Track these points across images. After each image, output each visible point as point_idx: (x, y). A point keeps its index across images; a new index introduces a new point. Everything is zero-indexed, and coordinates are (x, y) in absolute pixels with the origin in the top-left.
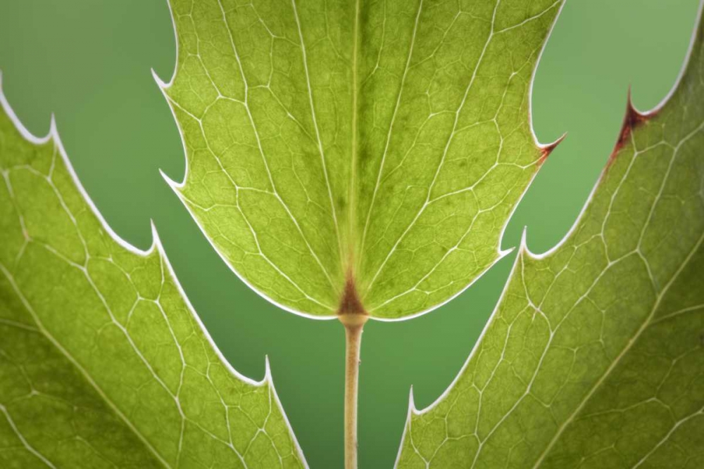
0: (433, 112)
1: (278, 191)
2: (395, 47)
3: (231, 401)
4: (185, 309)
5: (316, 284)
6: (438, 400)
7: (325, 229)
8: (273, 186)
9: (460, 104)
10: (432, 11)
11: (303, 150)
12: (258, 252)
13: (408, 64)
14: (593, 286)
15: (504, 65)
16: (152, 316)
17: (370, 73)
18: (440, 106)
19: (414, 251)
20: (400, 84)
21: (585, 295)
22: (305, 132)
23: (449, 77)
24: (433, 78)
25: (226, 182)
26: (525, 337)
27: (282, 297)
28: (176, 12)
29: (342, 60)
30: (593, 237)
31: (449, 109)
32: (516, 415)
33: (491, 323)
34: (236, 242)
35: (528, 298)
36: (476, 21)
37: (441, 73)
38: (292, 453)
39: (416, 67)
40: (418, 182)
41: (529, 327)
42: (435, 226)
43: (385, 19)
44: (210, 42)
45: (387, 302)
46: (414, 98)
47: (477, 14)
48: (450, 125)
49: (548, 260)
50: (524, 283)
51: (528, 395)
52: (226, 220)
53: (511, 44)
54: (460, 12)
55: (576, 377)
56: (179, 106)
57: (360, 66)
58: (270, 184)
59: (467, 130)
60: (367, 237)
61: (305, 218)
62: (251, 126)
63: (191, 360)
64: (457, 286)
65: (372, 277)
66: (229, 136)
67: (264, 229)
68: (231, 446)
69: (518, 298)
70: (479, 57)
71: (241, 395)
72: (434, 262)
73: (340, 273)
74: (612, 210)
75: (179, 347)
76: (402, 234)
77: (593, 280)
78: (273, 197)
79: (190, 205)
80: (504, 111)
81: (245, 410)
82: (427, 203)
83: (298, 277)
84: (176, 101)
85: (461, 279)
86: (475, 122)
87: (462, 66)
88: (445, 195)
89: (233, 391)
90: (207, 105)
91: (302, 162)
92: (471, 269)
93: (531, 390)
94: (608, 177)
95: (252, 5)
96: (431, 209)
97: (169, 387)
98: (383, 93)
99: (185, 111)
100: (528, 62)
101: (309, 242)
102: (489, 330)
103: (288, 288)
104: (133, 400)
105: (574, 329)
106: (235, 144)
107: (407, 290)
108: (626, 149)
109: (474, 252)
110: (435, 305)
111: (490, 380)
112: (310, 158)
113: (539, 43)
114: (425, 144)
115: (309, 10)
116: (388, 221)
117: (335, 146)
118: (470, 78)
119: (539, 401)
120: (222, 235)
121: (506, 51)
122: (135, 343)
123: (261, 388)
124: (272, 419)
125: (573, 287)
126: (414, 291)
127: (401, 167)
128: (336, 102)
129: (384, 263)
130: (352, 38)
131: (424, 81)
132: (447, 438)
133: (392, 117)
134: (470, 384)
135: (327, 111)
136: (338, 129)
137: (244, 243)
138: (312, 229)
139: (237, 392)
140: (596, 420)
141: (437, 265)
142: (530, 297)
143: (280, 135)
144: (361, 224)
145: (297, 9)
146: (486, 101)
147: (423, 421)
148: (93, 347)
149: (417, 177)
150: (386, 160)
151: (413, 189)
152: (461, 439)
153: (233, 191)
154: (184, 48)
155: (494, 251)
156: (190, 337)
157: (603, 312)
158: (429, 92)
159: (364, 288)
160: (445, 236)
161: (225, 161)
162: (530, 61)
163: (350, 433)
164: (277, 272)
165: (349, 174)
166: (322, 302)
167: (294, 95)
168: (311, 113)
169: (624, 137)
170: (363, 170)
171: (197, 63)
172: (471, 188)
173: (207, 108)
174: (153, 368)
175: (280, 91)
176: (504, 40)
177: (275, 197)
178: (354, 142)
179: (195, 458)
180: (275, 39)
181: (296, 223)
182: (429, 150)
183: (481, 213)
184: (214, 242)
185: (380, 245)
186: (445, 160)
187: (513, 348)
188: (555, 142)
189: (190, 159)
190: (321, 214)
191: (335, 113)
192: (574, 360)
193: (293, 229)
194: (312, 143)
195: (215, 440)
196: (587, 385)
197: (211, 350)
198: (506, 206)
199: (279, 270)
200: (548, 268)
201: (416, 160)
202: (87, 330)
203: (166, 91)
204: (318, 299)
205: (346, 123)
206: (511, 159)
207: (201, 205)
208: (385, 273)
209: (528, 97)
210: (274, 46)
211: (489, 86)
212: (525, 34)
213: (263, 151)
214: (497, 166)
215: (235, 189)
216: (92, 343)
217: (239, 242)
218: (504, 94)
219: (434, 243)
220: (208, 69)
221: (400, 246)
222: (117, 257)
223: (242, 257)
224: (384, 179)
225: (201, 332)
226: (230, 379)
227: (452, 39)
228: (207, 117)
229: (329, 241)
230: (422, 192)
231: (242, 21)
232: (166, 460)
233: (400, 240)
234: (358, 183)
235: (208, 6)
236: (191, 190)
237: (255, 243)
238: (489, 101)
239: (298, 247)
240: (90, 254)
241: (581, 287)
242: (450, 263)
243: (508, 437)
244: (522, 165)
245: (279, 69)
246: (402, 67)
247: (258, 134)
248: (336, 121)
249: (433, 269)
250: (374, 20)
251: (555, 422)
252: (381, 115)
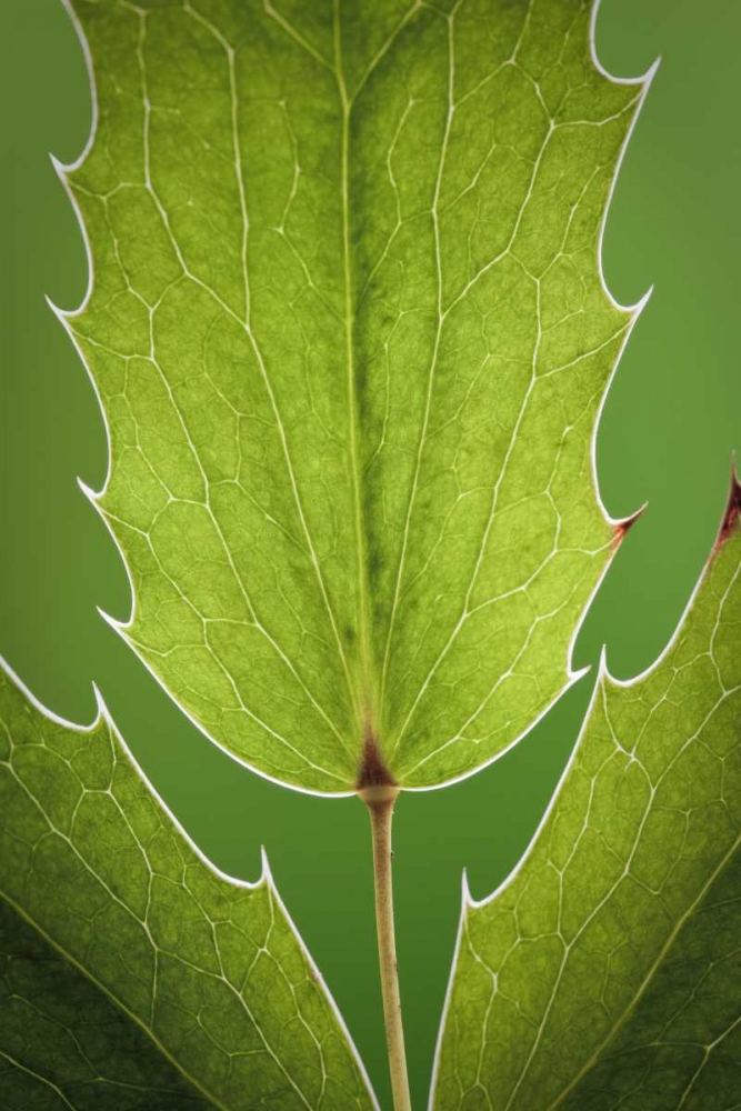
0: (464, 491)
1: (261, 622)
2: (406, 413)
3: (219, 915)
4: (147, 796)
5: (323, 746)
6: (503, 887)
7: (328, 670)
8: (253, 614)
9: (498, 477)
10: (452, 359)
11: (290, 564)
12: (240, 706)
13: (424, 433)
14: (704, 724)
15: (554, 418)
16: (104, 813)
17: (374, 452)
18: (472, 482)
19: (452, 685)
20: (416, 461)
21: (695, 737)
22: (292, 539)
23: (482, 443)
24: (460, 446)
25: (188, 614)
26: (616, 795)
27: (278, 768)
28: (104, 393)
29: (335, 442)
30: (698, 656)
31: (484, 485)
32: (613, 906)
33: (568, 776)
34: (208, 696)
35: (615, 740)
36: (512, 365)
37: (470, 438)
38: (308, 978)
39: (436, 436)
40: (451, 589)
41: (620, 781)
42: (477, 646)
43: (389, 378)
44: (153, 428)
45: (422, 762)
46: (435, 477)
47: (512, 354)
48: (486, 506)
49: (639, 688)
50: (608, 720)
51: (627, 877)
52: (192, 667)
53: (561, 390)
54: (489, 355)
55: (692, 851)
56: (118, 520)
57: (360, 446)
58: (249, 613)
59: (511, 509)
60: (388, 675)
61: (301, 656)
62: (217, 536)
63: (160, 865)
64: (515, 727)
65: (400, 730)
66: (188, 550)
67: (245, 674)
68: (224, 978)
69: (601, 740)
70: (519, 412)
71: (232, 904)
72: (482, 695)
73: (355, 732)
74: (721, 620)
75: (143, 851)
76: (434, 663)
77: (704, 715)
78: (254, 631)
79: (142, 650)
80: (559, 479)
81: (238, 925)
82: (465, 615)
83: (297, 738)
84: (113, 514)
85: (521, 717)
86: (522, 497)
87: (498, 425)
88: (488, 602)
89: (220, 901)
90: (156, 512)
91: (290, 579)
92: (533, 702)
93: (630, 871)
94: (712, 574)
95: (206, 375)
96: (471, 624)
97: (133, 909)
98: (393, 477)
99: (126, 524)
100: (586, 411)
101: (309, 689)
102: (565, 786)
103: (285, 755)
104: (86, 936)
105: (683, 784)
106: (197, 562)
107: (448, 741)
108: (734, 538)
109: (534, 677)
110: (488, 758)
111: (572, 855)
112: (300, 574)
113: (600, 386)
114: (456, 536)
115: (285, 378)
116: (414, 649)
117: (335, 557)
118: (510, 440)
119: (644, 885)
120: (188, 687)
121: (556, 400)
122: (83, 857)
123: (257, 891)
124: (276, 933)
125: (677, 725)
126: (458, 741)
127: (425, 573)
128: (331, 499)
129: (415, 706)
130: (346, 411)
131: (447, 451)
132: (519, 940)
133: (408, 507)
134: (545, 863)
135: (319, 510)
136: (336, 534)
137: (220, 695)
138: (311, 671)
139: (226, 901)
140: (726, 910)
141: (486, 700)
142: (617, 738)
143: (258, 545)
144: (379, 659)
145: (269, 377)
146: (534, 468)
147: (483, 915)
148: (28, 871)
149: (449, 581)
150: (405, 566)
151: (445, 600)
152: (539, 940)
153: (198, 625)
154: (119, 439)
155: (562, 674)
156: (156, 834)
157: (723, 759)
158: (456, 466)
159: (389, 747)
160: (494, 658)
161: (186, 585)
162: (590, 409)
163: (386, 950)
164: (268, 733)
165: (358, 593)
166: (335, 772)
167: (272, 490)
168: (297, 514)
169: (730, 522)
170: (375, 584)
171: (137, 457)
172: (523, 588)
173: (156, 516)
174: (110, 887)
175: (253, 486)
176: (551, 385)
177: (258, 630)
178: (361, 550)
179: (176, 1005)
180: (241, 418)
181: (288, 663)
182: (462, 544)
183: (540, 622)
184: (179, 699)
185: (407, 683)
186: (484, 554)
187: (600, 810)
188: (634, 516)
189: (137, 587)
190: (323, 649)
191: (332, 512)
192: (688, 828)
193: (284, 673)
194: (303, 554)
195: (200, 974)
196: (707, 863)
197: (187, 847)
198: (574, 608)
199: (270, 730)
200: (640, 699)
201: (446, 558)
202: (18, 848)
203: (98, 502)
204: (327, 768)
205: (347, 524)
206: (574, 542)
207: (157, 649)
208: (416, 721)
209: (590, 458)
210: (240, 427)
211: (535, 449)
212: (579, 376)
213: (237, 568)
214: (557, 554)
215: (202, 623)
216: (25, 866)
217: (212, 696)
218: (558, 456)
219: (480, 670)
220: (153, 464)
221: (434, 680)
222: (51, 740)
223: (218, 716)
224: (404, 593)
225: (172, 824)
226: (215, 884)
227: (481, 392)
228: (155, 530)
229: (336, 687)
230: (457, 602)
231: (195, 397)
232: (137, 1013)
233: (433, 671)
234: (370, 604)
235: (146, 380)
236: (142, 629)
237: (234, 694)
238: (538, 468)
239: (293, 695)
240: (15, 744)
241: (689, 725)
242: (503, 695)
243: (604, 938)
244: (590, 550)
245: (250, 457)
246: (416, 438)
247: (228, 545)
248: (333, 523)
249: (481, 707)
250: (374, 383)
251: (668, 916)
252: (393, 506)
